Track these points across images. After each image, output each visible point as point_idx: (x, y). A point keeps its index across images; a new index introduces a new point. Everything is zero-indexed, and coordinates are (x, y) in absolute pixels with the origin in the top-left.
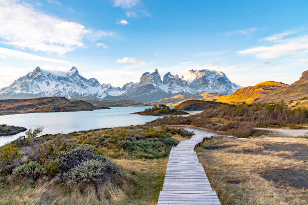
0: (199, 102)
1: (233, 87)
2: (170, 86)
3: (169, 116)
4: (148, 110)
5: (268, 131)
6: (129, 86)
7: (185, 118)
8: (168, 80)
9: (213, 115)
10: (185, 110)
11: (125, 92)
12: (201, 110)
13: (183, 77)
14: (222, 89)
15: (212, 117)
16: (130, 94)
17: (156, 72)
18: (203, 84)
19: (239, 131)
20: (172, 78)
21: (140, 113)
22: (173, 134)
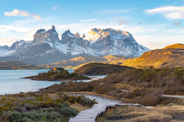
0: (103, 66)
1: (140, 50)
2: (69, 46)
3: (67, 81)
4: (41, 74)
5: (177, 99)
6: (19, 44)
7: (86, 83)
8: (67, 39)
9: (117, 81)
10: (86, 74)
11: (13, 51)
12: (104, 74)
13: (84, 36)
14: (129, 52)
15: (117, 83)
16: (21, 54)
17: (53, 29)
18: (107, 45)
19: (146, 98)
20: (72, 37)
21: (32, 78)
22: (72, 102)
